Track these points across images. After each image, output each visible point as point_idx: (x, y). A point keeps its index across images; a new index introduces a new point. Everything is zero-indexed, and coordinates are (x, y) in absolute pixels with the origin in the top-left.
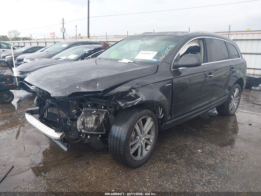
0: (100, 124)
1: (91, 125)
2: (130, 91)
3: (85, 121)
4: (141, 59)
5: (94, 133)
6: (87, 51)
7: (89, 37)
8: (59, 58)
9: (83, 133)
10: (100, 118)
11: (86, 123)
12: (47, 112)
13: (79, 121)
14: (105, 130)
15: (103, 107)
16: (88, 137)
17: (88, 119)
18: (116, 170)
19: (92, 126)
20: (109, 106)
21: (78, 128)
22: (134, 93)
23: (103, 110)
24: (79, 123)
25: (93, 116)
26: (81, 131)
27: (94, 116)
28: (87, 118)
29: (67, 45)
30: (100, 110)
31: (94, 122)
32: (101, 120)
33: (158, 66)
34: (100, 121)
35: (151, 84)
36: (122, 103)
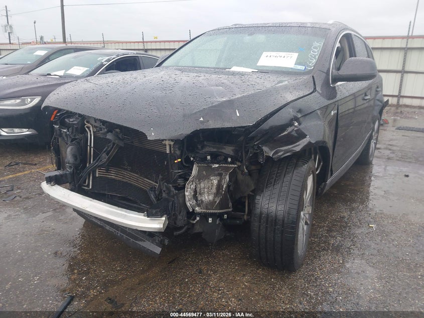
0: (223, 192)
1: (207, 197)
2: (290, 124)
3: (198, 190)
4: (271, 67)
5: (216, 211)
6: (104, 60)
7: (65, 41)
8: (49, 74)
9: (200, 214)
10: (223, 181)
11: (200, 194)
12: (94, 177)
13: (189, 189)
14: (230, 204)
15: (229, 160)
16: (210, 222)
17: (202, 185)
18: (262, 279)
19: (211, 198)
20: (246, 156)
21: (188, 204)
22: (296, 129)
23: (228, 165)
24: (188, 193)
25: (212, 178)
26: (193, 210)
27: (214, 178)
28: (200, 183)
29: (46, 52)
30: (224, 165)
31: (214, 190)
32: (225, 186)
33: (313, 77)
34: (223, 186)
35: (318, 111)
36: (271, 149)
